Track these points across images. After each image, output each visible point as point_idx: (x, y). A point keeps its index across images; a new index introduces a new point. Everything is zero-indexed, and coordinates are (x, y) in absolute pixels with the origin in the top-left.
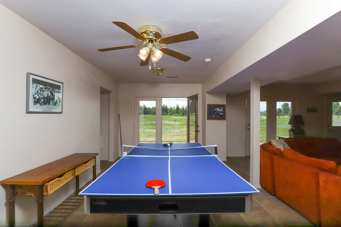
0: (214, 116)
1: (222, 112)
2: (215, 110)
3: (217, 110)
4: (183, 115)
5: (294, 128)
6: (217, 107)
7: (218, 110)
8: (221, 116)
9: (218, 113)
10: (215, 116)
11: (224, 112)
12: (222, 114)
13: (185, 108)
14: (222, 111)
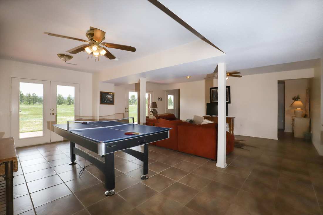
0: (105, 101)
1: (111, 99)
2: (107, 96)
3: (107, 97)
4: (30, 104)
5: (152, 110)
6: (107, 95)
7: (109, 96)
8: (111, 101)
9: (108, 99)
10: (107, 102)
11: (113, 98)
12: (111, 100)
13: (31, 96)
14: (112, 97)
